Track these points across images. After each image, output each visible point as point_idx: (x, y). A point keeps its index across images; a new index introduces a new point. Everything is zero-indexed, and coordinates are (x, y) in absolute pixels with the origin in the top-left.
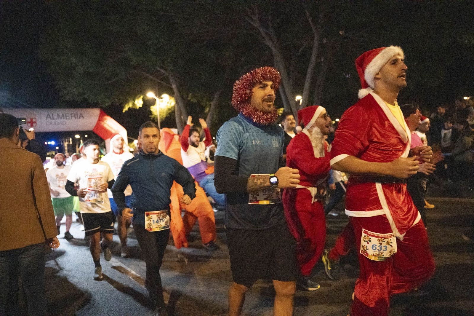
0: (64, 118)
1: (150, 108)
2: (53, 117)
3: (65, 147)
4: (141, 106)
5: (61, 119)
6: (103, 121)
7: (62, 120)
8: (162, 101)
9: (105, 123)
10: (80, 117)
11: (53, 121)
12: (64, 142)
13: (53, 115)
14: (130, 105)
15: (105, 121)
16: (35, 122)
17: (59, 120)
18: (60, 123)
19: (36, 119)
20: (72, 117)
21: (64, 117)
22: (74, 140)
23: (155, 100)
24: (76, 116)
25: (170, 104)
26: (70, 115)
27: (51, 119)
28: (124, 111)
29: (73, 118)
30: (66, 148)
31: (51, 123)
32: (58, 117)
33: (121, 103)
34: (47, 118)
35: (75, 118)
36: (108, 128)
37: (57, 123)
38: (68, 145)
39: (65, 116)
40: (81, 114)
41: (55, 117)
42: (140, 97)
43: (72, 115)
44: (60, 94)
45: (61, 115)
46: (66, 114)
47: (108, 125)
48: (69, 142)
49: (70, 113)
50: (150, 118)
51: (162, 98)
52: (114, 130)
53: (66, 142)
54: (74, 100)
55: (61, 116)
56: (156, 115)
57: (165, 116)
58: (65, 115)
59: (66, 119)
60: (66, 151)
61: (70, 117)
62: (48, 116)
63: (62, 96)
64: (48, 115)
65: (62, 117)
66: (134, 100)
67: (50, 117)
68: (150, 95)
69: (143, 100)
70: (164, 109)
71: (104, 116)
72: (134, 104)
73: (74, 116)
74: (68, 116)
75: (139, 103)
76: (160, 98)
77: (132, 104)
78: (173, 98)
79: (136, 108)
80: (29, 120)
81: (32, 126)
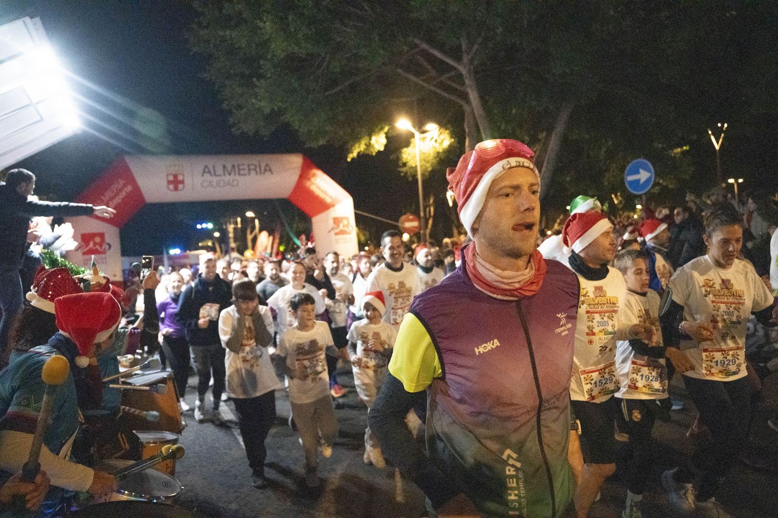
0: (235, 175)
1: (401, 153)
2: (215, 171)
3: (229, 232)
4: (382, 149)
5: (230, 174)
6: (309, 179)
7: (232, 177)
9: (314, 184)
10: (265, 170)
11: (215, 179)
12: (228, 225)
13: (214, 166)
14: (362, 146)
15: (313, 180)
16: (182, 182)
17: (227, 178)
18: (229, 184)
19: (184, 176)
20: (249, 169)
21: (235, 171)
22: (245, 220)
23: (412, 135)
24: (258, 169)
25: (441, 143)
26: (246, 167)
27: (211, 175)
28: (349, 160)
29: (253, 172)
30: (231, 235)
31: (211, 184)
32: (224, 172)
33: (345, 143)
34: (204, 172)
35: (257, 173)
36: (318, 192)
37: (222, 183)
38: (235, 229)
39: (236, 169)
40: (267, 165)
41: (219, 170)
42: (382, 129)
43: (252, 167)
44: (231, 120)
45: (229, 167)
46: (239, 165)
47: (318, 187)
48: (236, 223)
49: (248, 163)
50: (400, 172)
51: (424, 132)
52: (331, 197)
53: (230, 224)
54: (256, 133)
55: (229, 170)
56: (414, 165)
57: (430, 169)
58: (236, 167)
59: (239, 174)
60: (232, 240)
61: (246, 172)
62: (206, 170)
63: (234, 125)
64: (206, 167)
65: (231, 172)
66: (370, 136)
67: (209, 172)
68: (403, 124)
69: (387, 137)
70: (429, 154)
71: (311, 169)
72: (370, 143)
73: (255, 169)
74: (242, 170)
75: (379, 142)
76: (421, 130)
77: (366, 145)
78: (448, 131)
79: (372, 152)
80: (171, 178)
81: (176, 189)
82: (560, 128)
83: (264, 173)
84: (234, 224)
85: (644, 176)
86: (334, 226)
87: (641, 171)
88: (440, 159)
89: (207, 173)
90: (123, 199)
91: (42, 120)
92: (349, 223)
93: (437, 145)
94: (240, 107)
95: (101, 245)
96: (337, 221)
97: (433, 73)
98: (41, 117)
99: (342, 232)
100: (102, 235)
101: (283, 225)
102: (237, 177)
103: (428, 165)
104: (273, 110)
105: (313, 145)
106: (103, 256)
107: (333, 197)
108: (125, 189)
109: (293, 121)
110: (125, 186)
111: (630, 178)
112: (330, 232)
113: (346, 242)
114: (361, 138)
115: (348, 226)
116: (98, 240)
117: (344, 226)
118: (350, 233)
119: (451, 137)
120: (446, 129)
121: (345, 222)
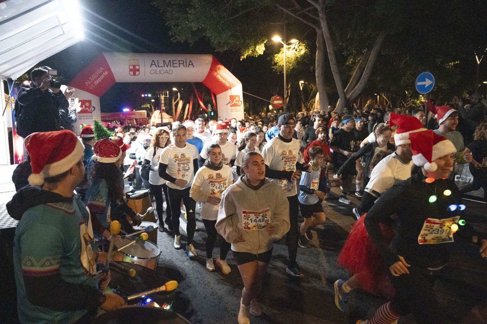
0: (171, 65)
1: (274, 56)
2: (158, 64)
3: (161, 100)
4: (262, 54)
5: (167, 66)
6: (216, 71)
7: (169, 68)
8: (289, 48)
9: (219, 74)
10: (189, 65)
11: (158, 69)
12: (161, 95)
13: (158, 61)
14: (250, 52)
15: (218, 72)
16: (138, 70)
17: (166, 68)
18: (167, 72)
19: (139, 65)
20: (180, 64)
22: (171, 92)
23: (282, 46)
24: (185, 64)
26: (178, 62)
27: (156, 67)
28: (241, 60)
29: (182, 66)
30: (163, 102)
31: (155, 72)
32: (164, 64)
33: (239, 49)
34: (152, 64)
35: (184, 67)
36: (221, 79)
37: (162, 72)
38: (164, 97)
39: (171, 63)
40: (190, 61)
41: (161, 64)
42: (263, 41)
43: (181, 62)
44: (170, 33)
45: (167, 62)
46: (173, 61)
47: (221, 76)
48: (166, 95)
49: (178, 59)
50: (272, 69)
51: (289, 44)
52: (229, 83)
54: (186, 42)
56: (282, 65)
57: (291, 68)
58: (171, 61)
59: (173, 67)
60: (163, 105)
61: (178, 65)
62: (153, 63)
63: (172, 36)
64: (153, 61)
65: (168, 65)
66: (255, 45)
67: (155, 64)
68: (277, 39)
69: (265, 46)
70: (292, 58)
71: (218, 64)
72: (255, 50)
73: (183, 64)
74: (175, 63)
75: (260, 49)
76: (287, 43)
77: (252, 51)
78: (304, 44)
79: (256, 55)
80: (132, 67)
81: (134, 74)
82: (376, 48)
83: (188, 67)
84: (164, 95)
85: (428, 83)
86: (230, 101)
87: (427, 79)
88: (298, 61)
89: (154, 65)
90: (102, 80)
91: (64, 34)
92: (239, 99)
93: (297, 53)
94: (177, 25)
95: (89, 107)
96: (232, 98)
97: (298, 6)
98: (63, 32)
99: (235, 105)
100: (90, 102)
101: (195, 96)
102: (172, 68)
103: (291, 65)
104: (198, 28)
105: (221, 50)
106: (91, 114)
107: (231, 83)
108: (104, 73)
109: (211, 37)
110: (104, 71)
111: (419, 84)
112: (227, 104)
113: (237, 111)
114: (250, 46)
115: (238, 101)
116: (87, 104)
117: (236, 101)
118: (240, 106)
119: (306, 48)
120: (303, 43)
121: (237, 99)
